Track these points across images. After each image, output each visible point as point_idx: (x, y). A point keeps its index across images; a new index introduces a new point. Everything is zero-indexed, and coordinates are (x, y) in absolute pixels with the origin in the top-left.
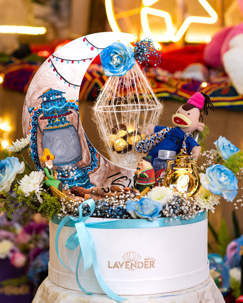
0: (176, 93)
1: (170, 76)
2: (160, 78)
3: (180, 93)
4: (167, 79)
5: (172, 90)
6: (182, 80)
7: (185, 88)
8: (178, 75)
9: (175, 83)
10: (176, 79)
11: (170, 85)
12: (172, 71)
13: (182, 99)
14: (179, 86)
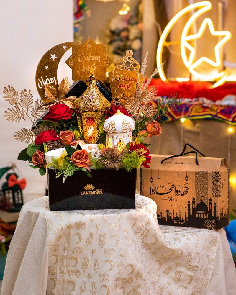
0: (216, 115)
1: (213, 103)
2: (205, 105)
3: (219, 115)
4: (210, 106)
5: (214, 113)
6: (221, 106)
7: (222, 112)
8: (218, 102)
9: (215, 108)
10: (217, 106)
11: (212, 110)
12: (214, 101)
13: (221, 119)
14: (218, 111)
